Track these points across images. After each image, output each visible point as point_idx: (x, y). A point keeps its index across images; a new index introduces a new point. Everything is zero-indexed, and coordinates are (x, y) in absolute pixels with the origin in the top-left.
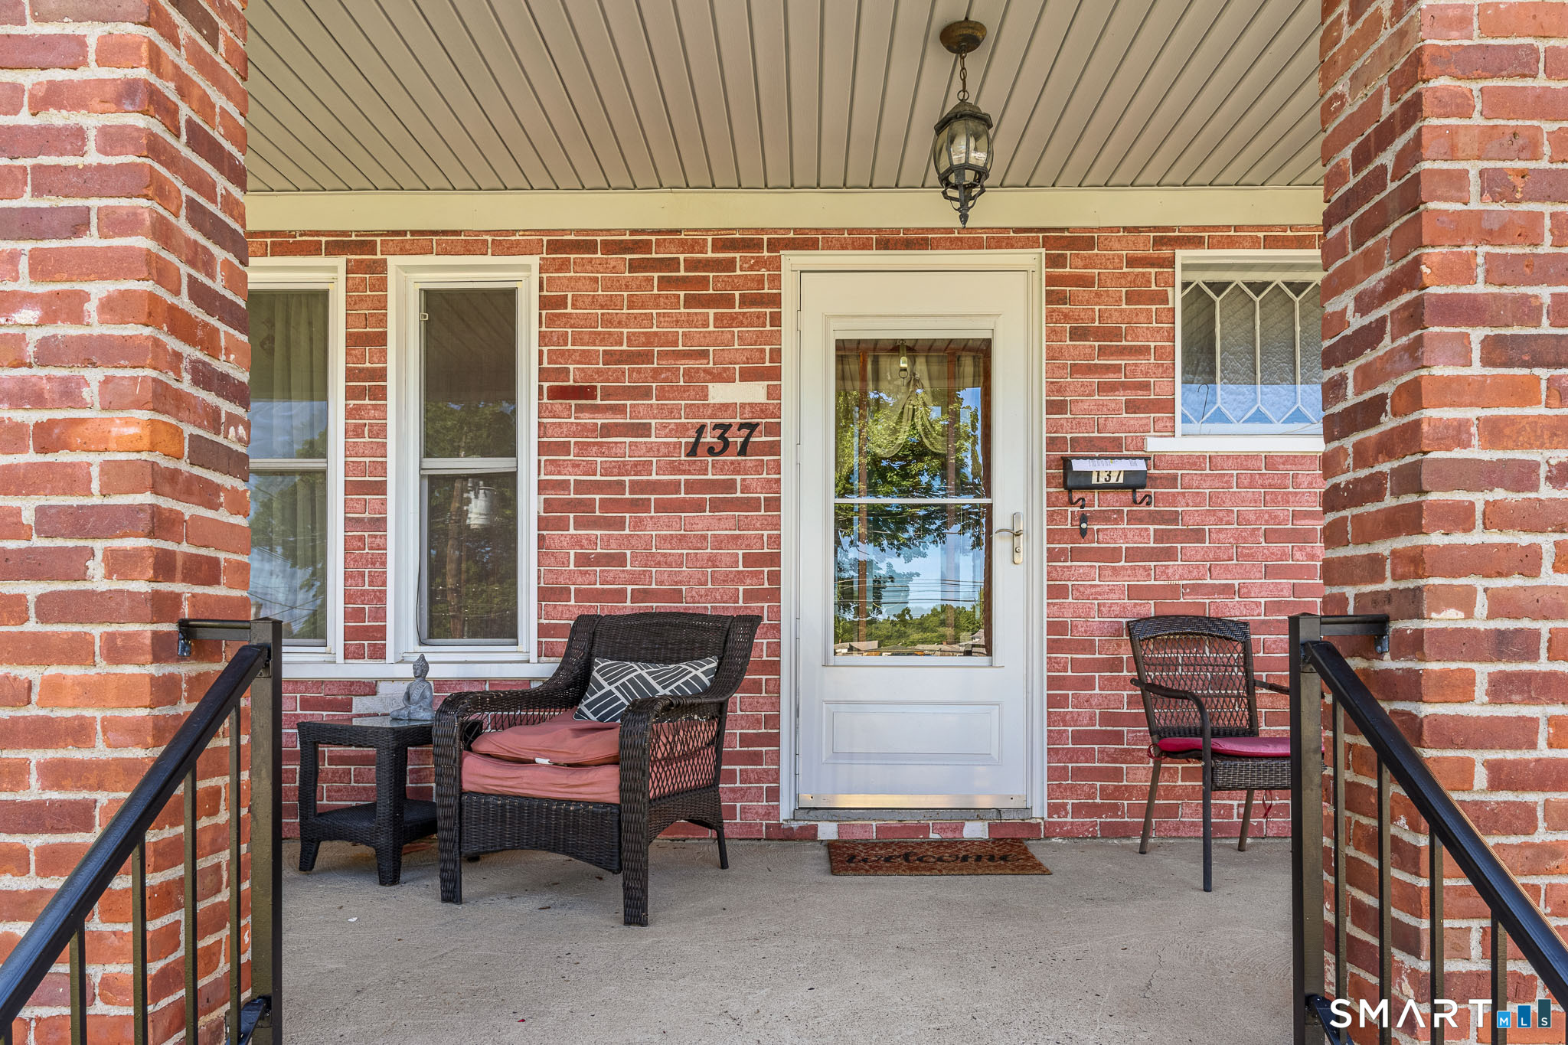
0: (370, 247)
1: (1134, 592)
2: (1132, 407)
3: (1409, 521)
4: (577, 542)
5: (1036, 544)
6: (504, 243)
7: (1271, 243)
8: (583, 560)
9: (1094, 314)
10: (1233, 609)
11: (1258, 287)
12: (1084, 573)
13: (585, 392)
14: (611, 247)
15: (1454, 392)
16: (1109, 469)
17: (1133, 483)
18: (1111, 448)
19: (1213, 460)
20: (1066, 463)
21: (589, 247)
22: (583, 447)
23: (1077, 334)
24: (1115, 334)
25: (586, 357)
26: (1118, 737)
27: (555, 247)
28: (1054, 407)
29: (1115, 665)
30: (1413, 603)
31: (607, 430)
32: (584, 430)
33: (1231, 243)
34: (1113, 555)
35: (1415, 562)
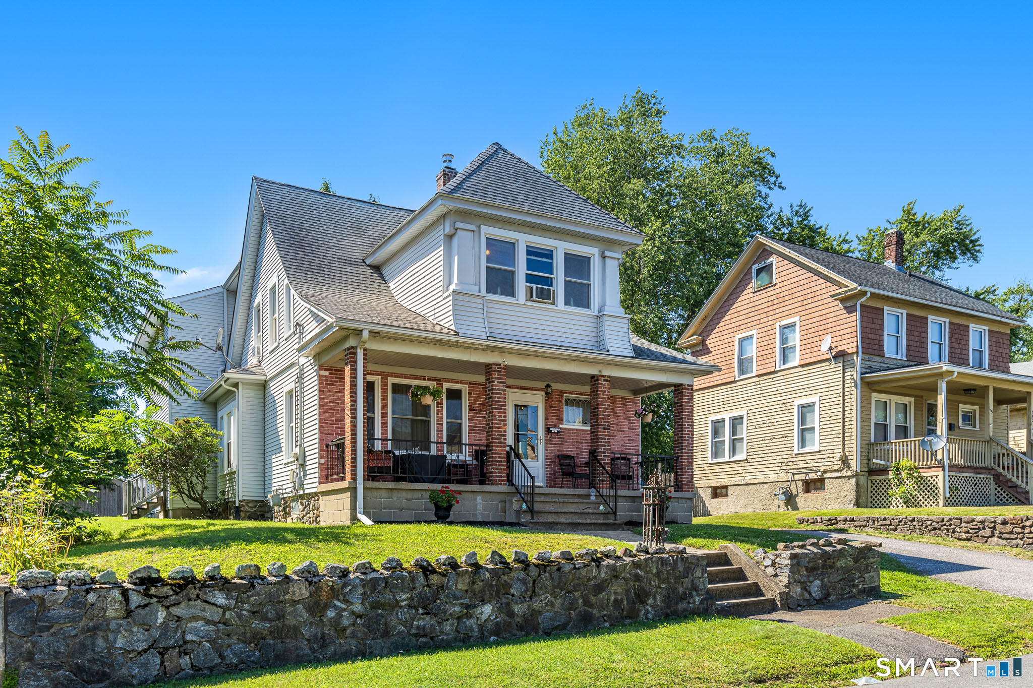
0: (439, 380)
1: (558, 450)
2: (557, 419)
3: (597, 442)
4: (474, 436)
5: (544, 442)
6: (462, 383)
7: (577, 394)
8: (475, 440)
9: (552, 403)
10: (572, 454)
11: (574, 400)
12: (551, 447)
13: (475, 410)
14: (479, 384)
15: (601, 432)
16: (554, 430)
17: (558, 432)
18: (555, 426)
19: (569, 429)
20: (548, 428)
21: (475, 384)
22: (475, 420)
23: (550, 406)
24: (555, 407)
25: (475, 404)
26: (555, 475)
27: (470, 383)
28: (546, 419)
29: (555, 462)
30: (598, 449)
31: (478, 417)
32: (475, 417)
33: (571, 394)
34: (555, 444)
35: (598, 445)
